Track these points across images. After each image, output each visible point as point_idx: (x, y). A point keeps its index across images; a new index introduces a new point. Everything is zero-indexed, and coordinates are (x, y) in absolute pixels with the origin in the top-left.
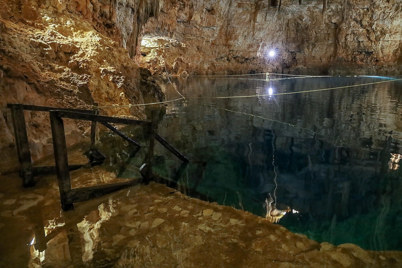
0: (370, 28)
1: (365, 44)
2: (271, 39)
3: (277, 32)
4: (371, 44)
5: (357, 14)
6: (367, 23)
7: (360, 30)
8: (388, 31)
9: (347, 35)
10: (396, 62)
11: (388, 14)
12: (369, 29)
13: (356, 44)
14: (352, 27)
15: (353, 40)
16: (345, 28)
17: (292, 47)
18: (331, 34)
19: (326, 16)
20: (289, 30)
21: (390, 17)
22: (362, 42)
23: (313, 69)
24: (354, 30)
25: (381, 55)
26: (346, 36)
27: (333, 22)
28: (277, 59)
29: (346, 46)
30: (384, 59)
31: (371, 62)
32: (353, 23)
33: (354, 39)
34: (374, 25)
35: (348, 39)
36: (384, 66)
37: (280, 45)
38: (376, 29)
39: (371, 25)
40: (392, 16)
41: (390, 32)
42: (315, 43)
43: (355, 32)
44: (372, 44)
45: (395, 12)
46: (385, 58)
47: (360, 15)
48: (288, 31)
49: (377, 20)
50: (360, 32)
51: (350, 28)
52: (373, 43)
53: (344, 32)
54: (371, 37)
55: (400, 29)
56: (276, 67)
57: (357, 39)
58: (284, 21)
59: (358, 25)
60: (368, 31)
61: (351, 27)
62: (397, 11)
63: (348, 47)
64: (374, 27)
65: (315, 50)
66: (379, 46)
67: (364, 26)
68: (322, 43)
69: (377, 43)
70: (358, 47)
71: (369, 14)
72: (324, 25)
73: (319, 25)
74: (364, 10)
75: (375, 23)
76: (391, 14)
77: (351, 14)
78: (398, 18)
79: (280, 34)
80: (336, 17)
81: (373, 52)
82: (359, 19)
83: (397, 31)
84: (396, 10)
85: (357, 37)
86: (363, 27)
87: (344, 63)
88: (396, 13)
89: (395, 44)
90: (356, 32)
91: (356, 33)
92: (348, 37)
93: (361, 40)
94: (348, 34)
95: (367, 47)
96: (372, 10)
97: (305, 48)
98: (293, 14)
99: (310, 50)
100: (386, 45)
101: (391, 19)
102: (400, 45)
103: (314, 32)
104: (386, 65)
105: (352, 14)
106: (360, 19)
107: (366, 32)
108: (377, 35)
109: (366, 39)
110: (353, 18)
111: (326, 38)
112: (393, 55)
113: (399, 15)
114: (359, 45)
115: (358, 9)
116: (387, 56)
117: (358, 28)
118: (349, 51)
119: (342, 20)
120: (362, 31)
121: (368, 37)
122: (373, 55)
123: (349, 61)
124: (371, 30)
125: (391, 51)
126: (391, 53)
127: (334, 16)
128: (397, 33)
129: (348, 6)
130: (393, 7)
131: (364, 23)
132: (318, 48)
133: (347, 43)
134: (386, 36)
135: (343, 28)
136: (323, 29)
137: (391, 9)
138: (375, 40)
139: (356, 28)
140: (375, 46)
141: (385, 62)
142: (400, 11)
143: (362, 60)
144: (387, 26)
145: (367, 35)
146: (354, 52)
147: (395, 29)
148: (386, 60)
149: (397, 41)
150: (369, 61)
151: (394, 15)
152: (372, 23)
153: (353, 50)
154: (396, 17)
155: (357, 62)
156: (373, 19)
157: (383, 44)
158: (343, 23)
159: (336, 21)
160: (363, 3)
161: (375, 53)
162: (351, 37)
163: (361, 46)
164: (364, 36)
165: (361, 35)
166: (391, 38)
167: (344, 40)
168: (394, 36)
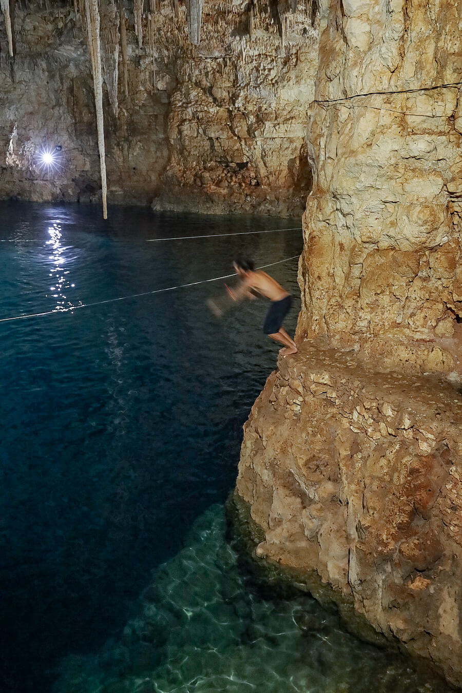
0: (232, 106)
1: (226, 144)
2: (42, 124)
3: (53, 109)
4: (238, 145)
5: (201, 72)
6: (225, 94)
7: (211, 110)
8: (272, 114)
9: (183, 121)
10: (291, 190)
11: (266, 72)
12: (231, 109)
13: (207, 143)
14: (193, 103)
15: (197, 135)
16: (180, 104)
17: (89, 145)
18: (159, 116)
19: (147, 73)
20: (77, 105)
21: (272, 80)
22: (217, 139)
23: (135, 197)
24: (197, 111)
25: (263, 172)
26: (181, 125)
27: (159, 88)
28: (65, 167)
29: (183, 148)
30: (270, 181)
31: (241, 188)
32: (193, 94)
33: (198, 132)
34: (240, 98)
35: (185, 132)
36: (268, 198)
37: (64, 138)
38: (245, 109)
39: (233, 99)
40: (276, 79)
41: (276, 118)
42: (129, 136)
43: (200, 115)
44: (241, 145)
45: (282, 69)
46: (271, 178)
47: (207, 74)
48: (75, 107)
49: (246, 87)
50: (211, 115)
51: (190, 105)
52: (243, 143)
53: (178, 115)
54: (237, 127)
55: (300, 109)
56: (60, 189)
57: (205, 133)
58: (62, 83)
59: (207, 97)
60: (230, 112)
61: (191, 103)
62: (286, 67)
63: (187, 151)
64: (239, 103)
65: (133, 154)
66: (255, 149)
67: (219, 101)
68: (145, 138)
69: (250, 143)
70: (212, 152)
71: (227, 71)
72: (145, 95)
73: (134, 94)
74: (218, 60)
75: (242, 94)
76: (273, 73)
77: (188, 70)
78: (291, 83)
79: (59, 113)
80: (163, 77)
81: (247, 163)
82: (206, 83)
83: (292, 115)
84: (285, 63)
85: (203, 126)
86: (217, 103)
88: (285, 70)
89: (289, 147)
90: (201, 114)
91: (202, 119)
92: (186, 126)
93: (213, 135)
94: (185, 120)
95: (231, 153)
96: (234, 62)
97: (114, 149)
98: (77, 66)
99: (126, 152)
100: (270, 149)
101: (273, 84)
102: (302, 149)
103: (124, 110)
104: (273, 196)
105: (192, 71)
106: (208, 84)
107: (226, 115)
108: (250, 123)
109: (225, 133)
110: (194, 80)
111: (152, 127)
112: (289, 173)
113: (292, 77)
114: (212, 146)
115: (201, 59)
116: (277, 173)
117: (207, 106)
118: (189, 159)
119: (177, 84)
120: (216, 112)
121: (231, 128)
122: (248, 169)
123: (189, 185)
124: (236, 111)
125: (282, 163)
126: (284, 168)
127: (161, 75)
128: (291, 120)
129: (181, 51)
130: (279, 57)
131: (220, 93)
132: (137, 149)
133: (184, 141)
134: (266, 126)
135: (176, 104)
136: (143, 104)
137: (272, 61)
138: (248, 136)
139: (201, 106)
140: (247, 149)
141: (271, 189)
142: (293, 66)
143: (220, 181)
144: (268, 102)
145: (228, 123)
146: (205, 162)
147: (290, 110)
148: (272, 185)
149: (294, 138)
150: (237, 185)
151: (279, 75)
152: (235, 92)
153: (200, 157)
154: (286, 81)
155: (204, 188)
156: (238, 85)
157: (265, 146)
158: (176, 92)
159: (165, 86)
160: (208, 44)
161: (252, 166)
162: (190, 126)
163: (216, 148)
164: (221, 124)
165: (211, 123)
166: (279, 132)
167: (176, 133)
168: (286, 127)
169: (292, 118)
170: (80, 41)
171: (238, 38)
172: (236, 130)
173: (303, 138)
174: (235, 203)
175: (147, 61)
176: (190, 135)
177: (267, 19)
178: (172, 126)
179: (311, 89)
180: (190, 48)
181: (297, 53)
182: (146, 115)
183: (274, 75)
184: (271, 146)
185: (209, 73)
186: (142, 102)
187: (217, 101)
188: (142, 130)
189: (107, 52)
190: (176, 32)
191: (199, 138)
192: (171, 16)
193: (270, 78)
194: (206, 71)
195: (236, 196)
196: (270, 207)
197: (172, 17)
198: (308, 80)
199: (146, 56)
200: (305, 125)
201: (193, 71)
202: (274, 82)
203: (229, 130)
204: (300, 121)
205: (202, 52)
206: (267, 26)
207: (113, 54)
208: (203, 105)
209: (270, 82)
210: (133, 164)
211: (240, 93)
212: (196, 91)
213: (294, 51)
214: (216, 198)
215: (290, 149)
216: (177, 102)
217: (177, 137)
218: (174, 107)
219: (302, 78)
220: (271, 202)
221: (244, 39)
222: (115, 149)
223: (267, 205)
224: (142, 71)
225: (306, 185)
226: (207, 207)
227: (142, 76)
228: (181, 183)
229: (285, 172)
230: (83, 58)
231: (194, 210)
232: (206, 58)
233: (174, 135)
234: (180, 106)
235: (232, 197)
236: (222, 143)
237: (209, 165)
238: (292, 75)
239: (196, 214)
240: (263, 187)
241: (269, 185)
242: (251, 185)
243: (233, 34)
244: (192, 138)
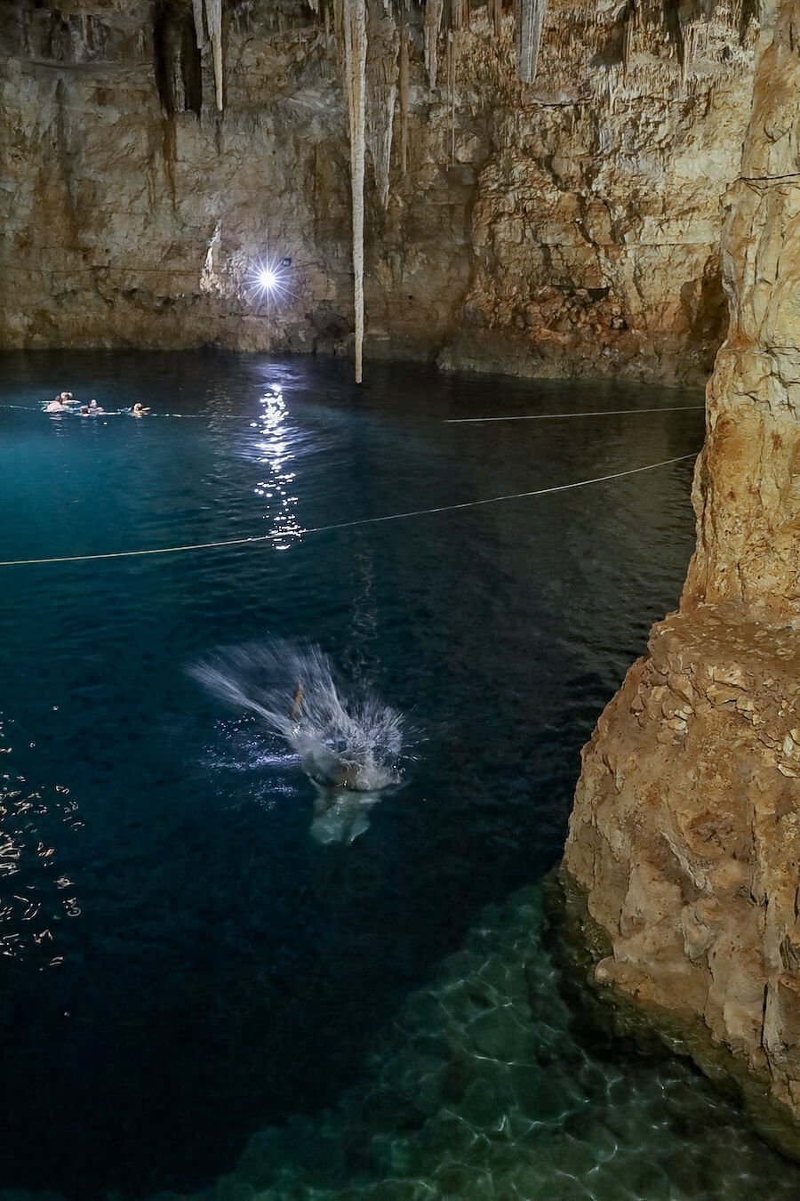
0: (586, 188)
1: (573, 256)
2: (261, 221)
3: (280, 197)
4: (593, 257)
5: (534, 130)
6: (575, 168)
7: (549, 196)
8: (656, 202)
9: (499, 215)
10: (684, 338)
11: (651, 128)
12: (583, 194)
13: (538, 254)
14: (517, 185)
15: (522, 239)
16: (496, 186)
17: (337, 257)
18: (457, 207)
19: (441, 134)
20: (320, 189)
21: (660, 142)
22: (556, 247)
23: (408, 347)
24: (523, 198)
25: (635, 305)
26: (495, 222)
27: (460, 159)
28: (295, 294)
29: (496, 262)
30: (648, 320)
31: (594, 333)
32: (519, 168)
33: (524, 236)
34: (600, 176)
35: (501, 235)
36: (642, 351)
37: (295, 246)
38: (609, 194)
39: (589, 176)
40: (668, 140)
41: (664, 210)
42: (403, 243)
43: (529, 205)
44: (599, 257)
45: (680, 122)
46: (649, 318)
47: (544, 133)
48: (317, 192)
49: (612, 156)
50: (548, 206)
51: (511, 188)
52: (602, 254)
53: (490, 205)
54: (592, 226)
55: (710, 193)
56: (285, 331)
57: (535, 236)
58: (297, 153)
59: (542, 174)
60: (581, 199)
61: (513, 184)
62: (688, 119)
63: (502, 267)
64: (599, 184)
65: (409, 273)
66: (622, 264)
67: (564, 180)
68: (431, 245)
69: (615, 253)
70: (547, 270)
71: (580, 128)
72: (436, 171)
73: (416, 170)
74: (565, 109)
75: (605, 167)
76: (663, 130)
77: (512, 128)
78: (695, 146)
79: (290, 203)
80: (468, 140)
81: (608, 289)
82: (541, 149)
83: (693, 204)
84: (686, 112)
85: (533, 225)
86: (559, 184)
87: (482, 331)
88: (684, 125)
89: (684, 262)
90: (530, 203)
91: (532, 212)
92: (503, 225)
93: (549, 241)
94: (502, 214)
95: (580, 271)
96: (593, 111)
97: (377, 263)
98: (323, 124)
99: (397, 269)
100: (651, 264)
101: (662, 150)
102: (709, 266)
103: (398, 198)
104: (651, 348)
105: (518, 128)
106: (546, 151)
107: (575, 204)
108: (616, 219)
109: (572, 237)
110: (521, 145)
111: (445, 225)
112: (681, 308)
113: (697, 135)
114: (547, 260)
115: (535, 108)
116: (660, 309)
117: (541, 189)
118: (505, 282)
119: (491, 151)
120: (556, 199)
121: (582, 228)
122: (608, 300)
123: (502, 326)
124: (592, 198)
125: (671, 290)
126: (674, 299)
127: (464, 136)
128: (690, 214)
129: (501, 95)
130: (675, 100)
131: (565, 166)
132: (417, 263)
133: (499, 251)
134: (646, 224)
135: (488, 187)
136: (431, 186)
137: (663, 108)
138: (612, 242)
139: (532, 189)
140: (609, 265)
141: (647, 337)
142: (700, 117)
143: (559, 320)
144: (650, 181)
145: (577, 220)
146: (533, 287)
147: (690, 195)
148: (651, 328)
149: (695, 246)
150: (588, 328)
151: (674, 133)
152: (593, 165)
153: (525, 279)
154: (686, 144)
155: (529, 331)
156: (599, 152)
157: (641, 260)
158: (490, 165)
159: (471, 156)
160: (549, 81)
161: (616, 294)
162: (511, 225)
163: (553, 262)
164: (565, 220)
165: (548, 220)
166: (668, 235)
167: (485, 236)
168: (680, 226)
169: (694, 209)
170: (331, 82)
171: (603, 69)
172: (591, 231)
173: (711, 246)
174: (582, 359)
175: (442, 112)
176: (510, 240)
177: (658, 34)
178: (478, 225)
179: (730, 158)
180: (517, 89)
181: (708, 94)
182: (434, 206)
183: (664, 135)
184: (652, 260)
185: (549, 132)
186: (431, 183)
187: (561, 181)
188: (426, 232)
189: (376, 99)
190: (495, 61)
191: (524, 245)
192: (487, 34)
193: (657, 139)
194: (542, 127)
195: (585, 347)
196: (644, 368)
197: (489, 36)
198: (727, 142)
199: (440, 104)
200: (716, 223)
201: (520, 129)
202: (663, 145)
203: (578, 231)
204: (707, 215)
205: (538, 95)
206: (657, 46)
207: (386, 103)
208: (534, 188)
209: (657, 146)
210: (408, 290)
211: (601, 165)
212: (524, 163)
213: (704, 90)
214: (547, 350)
215: (687, 264)
216: (490, 184)
217: (486, 243)
218: (485, 192)
219: (716, 139)
220: (647, 359)
221: (614, 70)
222: (380, 264)
223: (639, 364)
224: (433, 130)
225: (712, 329)
226: (533, 366)
227: (431, 139)
228: (489, 322)
229: (676, 305)
230: (334, 110)
231: (508, 370)
232: (545, 106)
233: (481, 240)
234: (494, 190)
235: (578, 349)
236: (565, 254)
237: (540, 292)
238: (698, 132)
239: (512, 377)
240: (633, 332)
241: (646, 328)
242: (613, 329)
243: (595, 63)
244: (512, 245)
